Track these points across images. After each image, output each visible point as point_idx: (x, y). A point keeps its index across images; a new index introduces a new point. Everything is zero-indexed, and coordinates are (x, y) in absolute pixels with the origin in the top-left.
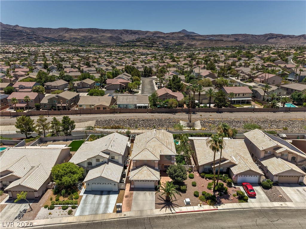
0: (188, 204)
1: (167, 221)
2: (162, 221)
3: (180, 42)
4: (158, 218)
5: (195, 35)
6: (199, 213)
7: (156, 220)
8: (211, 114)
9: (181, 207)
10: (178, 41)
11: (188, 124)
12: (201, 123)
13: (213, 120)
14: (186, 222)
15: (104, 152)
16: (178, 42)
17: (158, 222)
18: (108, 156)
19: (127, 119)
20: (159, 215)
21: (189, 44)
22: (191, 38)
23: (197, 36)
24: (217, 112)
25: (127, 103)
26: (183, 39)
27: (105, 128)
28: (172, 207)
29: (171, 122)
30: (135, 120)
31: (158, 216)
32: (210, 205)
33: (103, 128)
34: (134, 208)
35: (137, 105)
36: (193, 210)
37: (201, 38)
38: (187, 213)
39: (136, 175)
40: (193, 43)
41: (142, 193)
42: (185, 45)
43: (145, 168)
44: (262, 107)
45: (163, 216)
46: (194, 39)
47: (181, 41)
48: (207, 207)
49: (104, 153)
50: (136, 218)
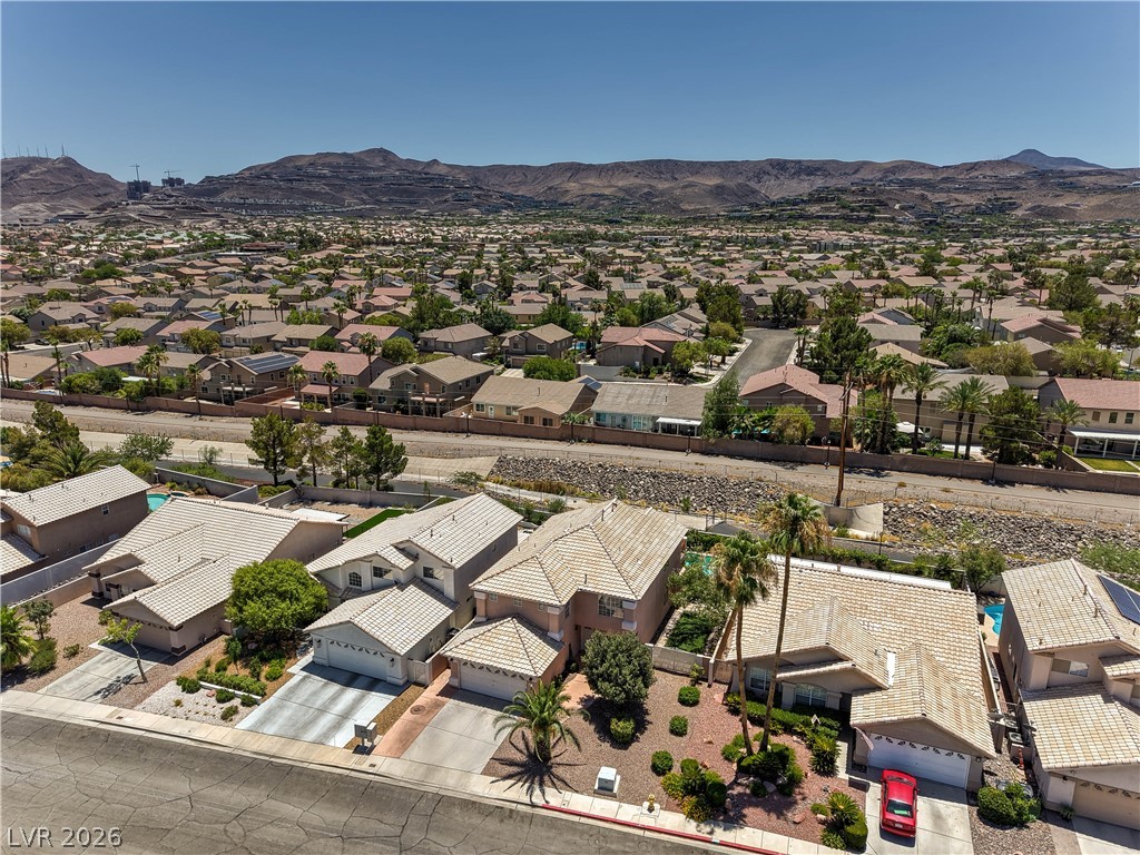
0: (605, 790)
1: (492, 824)
2: (476, 820)
3: (997, 199)
4: (472, 806)
5: (1083, 169)
6: (625, 834)
7: (457, 811)
8: (953, 484)
9: (577, 792)
10: (990, 195)
12: (885, 514)
14: (553, 848)
15: (401, 546)
16: (989, 200)
17: (458, 818)
19: (600, 465)
20: (481, 797)
21: (1039, 206)
22: (1059, 184)
23: (1082, 173)
24: (986, 481)
25: (626, 411)
26: (1018, 188)
28: (541, 784)
29: (758, 496)
30: (625, 471)
31: (474, 799)
32: (690, 815)
33: (510, 486)
34: (416, 752)
35: (661, 420)
36: (612, 816)
37: (1105, 181)
38: (583, 820)
39: (468, 643)
40: (1061, 205)
41: (471, 710)
42: (1020, 213)
43: (509, 626)
45: (490, 806)
46: (1072, 187)
47: (1006, 194)
48: (674, 821)
49: (402, 551)
50: (402, 784)
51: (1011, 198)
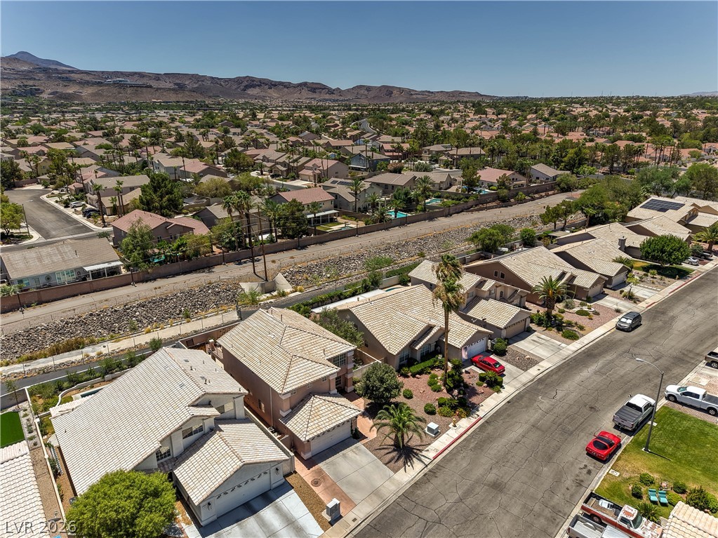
0: (437, 434)
1: (436, 482)
2: (430, 487)
3: (26, 86)
4: (417, 485)
5: (64, 68)
6: (465, 439)
7: (419, 492)
9: (430, 444)
10: (18, 83)
11: (262, 285)
12: (285, 277)
13: (305, 264)
14: (464, 465)
15: (196, 403)
16: (19, 86)
17: (425, 493)
18: (212, 411)
19: (91, 315)
20: (412, 479)
21: (57, 92)
22: (59, 78)
23: (70, 72)
25: (48, 271)
26: (35, 79)
27: (31, 359)
28: (417, 454)
29: (219, 292)
30: (116, 311)
31: (412, 483)
32: (468, 415)
34: (355, 496)
35: (87, 269)
36: (452, 440)
37: (87, 78)
38: (450, 449)
40: (70, 92)
41: (337, 458)
42: (45, 96)
43: (316, 401)
44: (362, 224)
45: (422, 478)
46: (68, 80)
47: (31, 83)
48: (465, 423)
49: (197, 406)
50: (381, 510)
51: (35, 86)
